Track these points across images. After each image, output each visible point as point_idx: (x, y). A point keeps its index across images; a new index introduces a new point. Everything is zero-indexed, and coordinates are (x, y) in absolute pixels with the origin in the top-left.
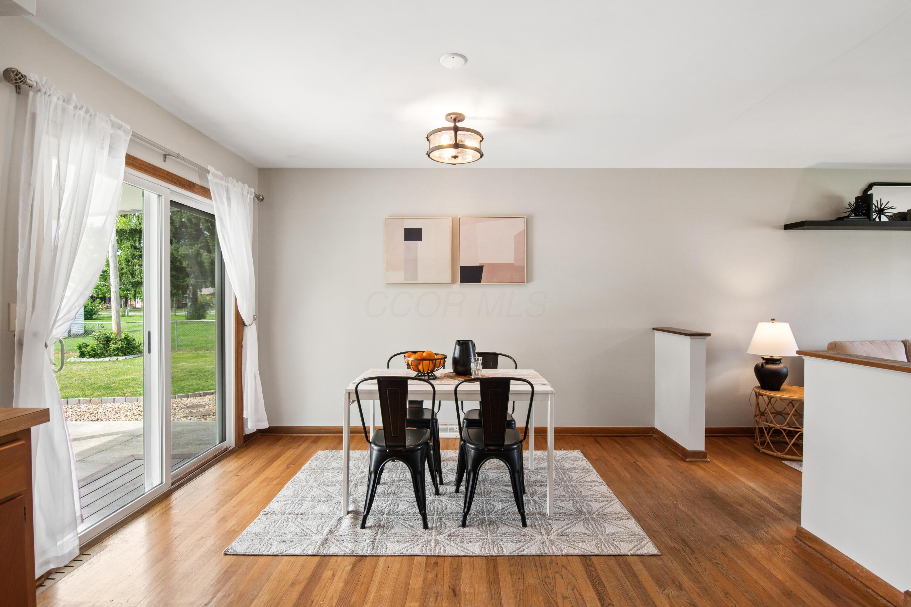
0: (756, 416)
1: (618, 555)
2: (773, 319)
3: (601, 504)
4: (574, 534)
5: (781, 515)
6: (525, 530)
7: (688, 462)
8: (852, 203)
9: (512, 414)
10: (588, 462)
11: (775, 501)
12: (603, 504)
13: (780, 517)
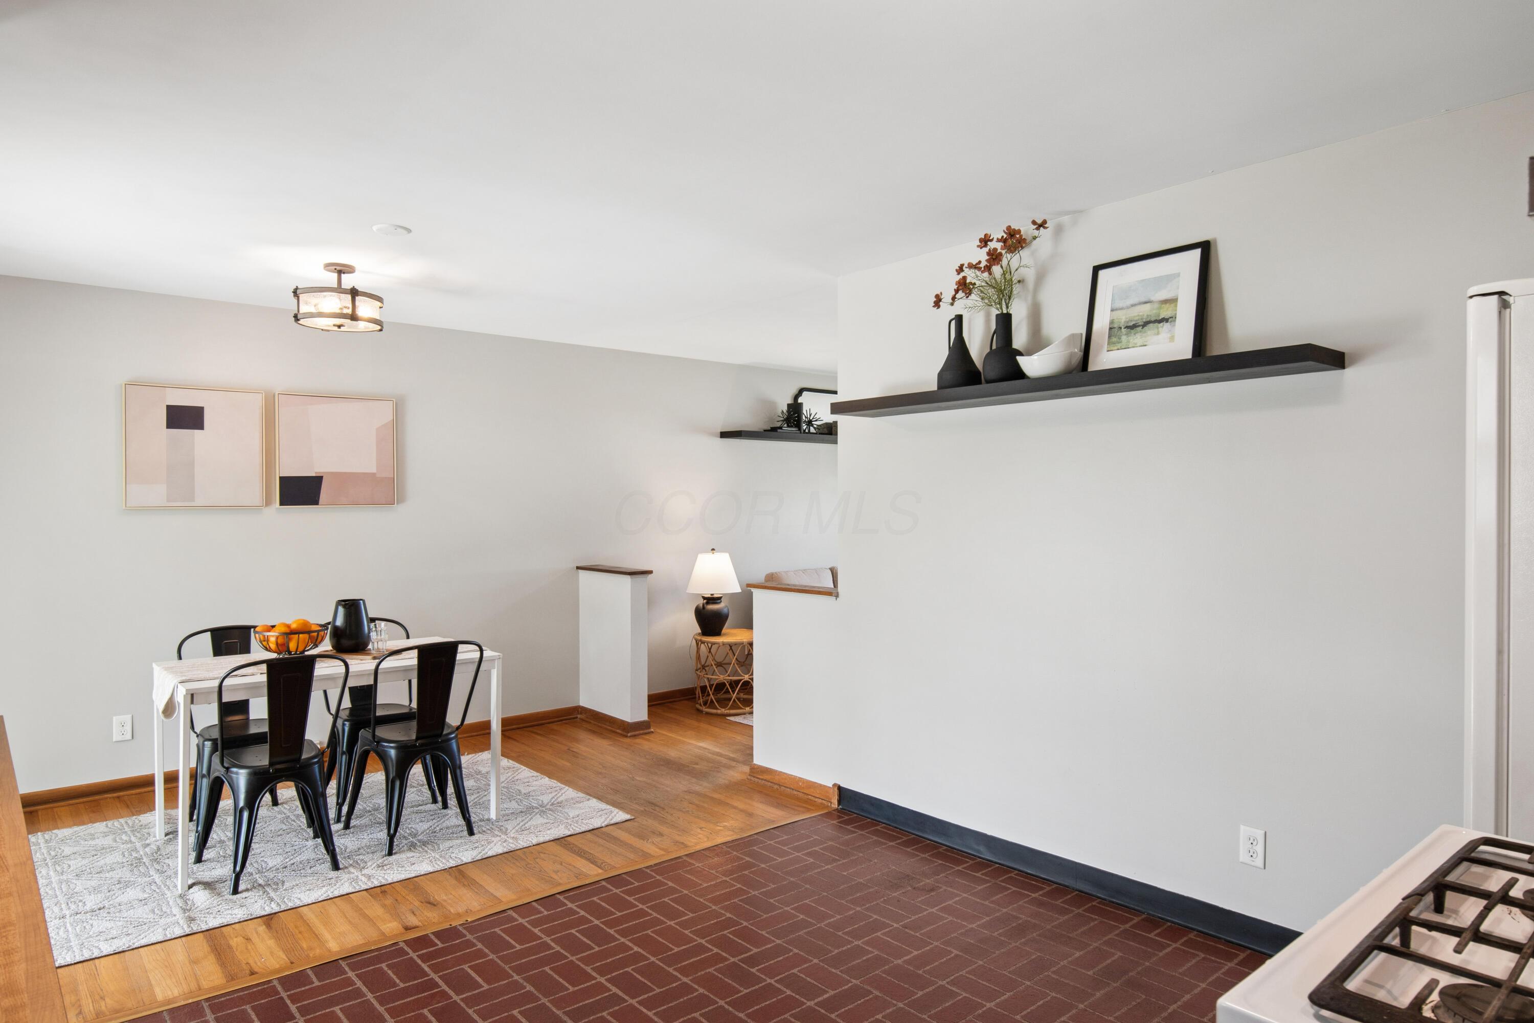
0: (697, 670)
1: (593, 830)
2: (713, 549)
3: (551, 796)
4: (536, 827)
5: (734, 764)
6: (473, 838)
7: (630, 736)
8: (785, 411)
9: (410, 704)
10: (510, 761)
11: (727, 754)
12: (553, 794)
13: (734, 765)
